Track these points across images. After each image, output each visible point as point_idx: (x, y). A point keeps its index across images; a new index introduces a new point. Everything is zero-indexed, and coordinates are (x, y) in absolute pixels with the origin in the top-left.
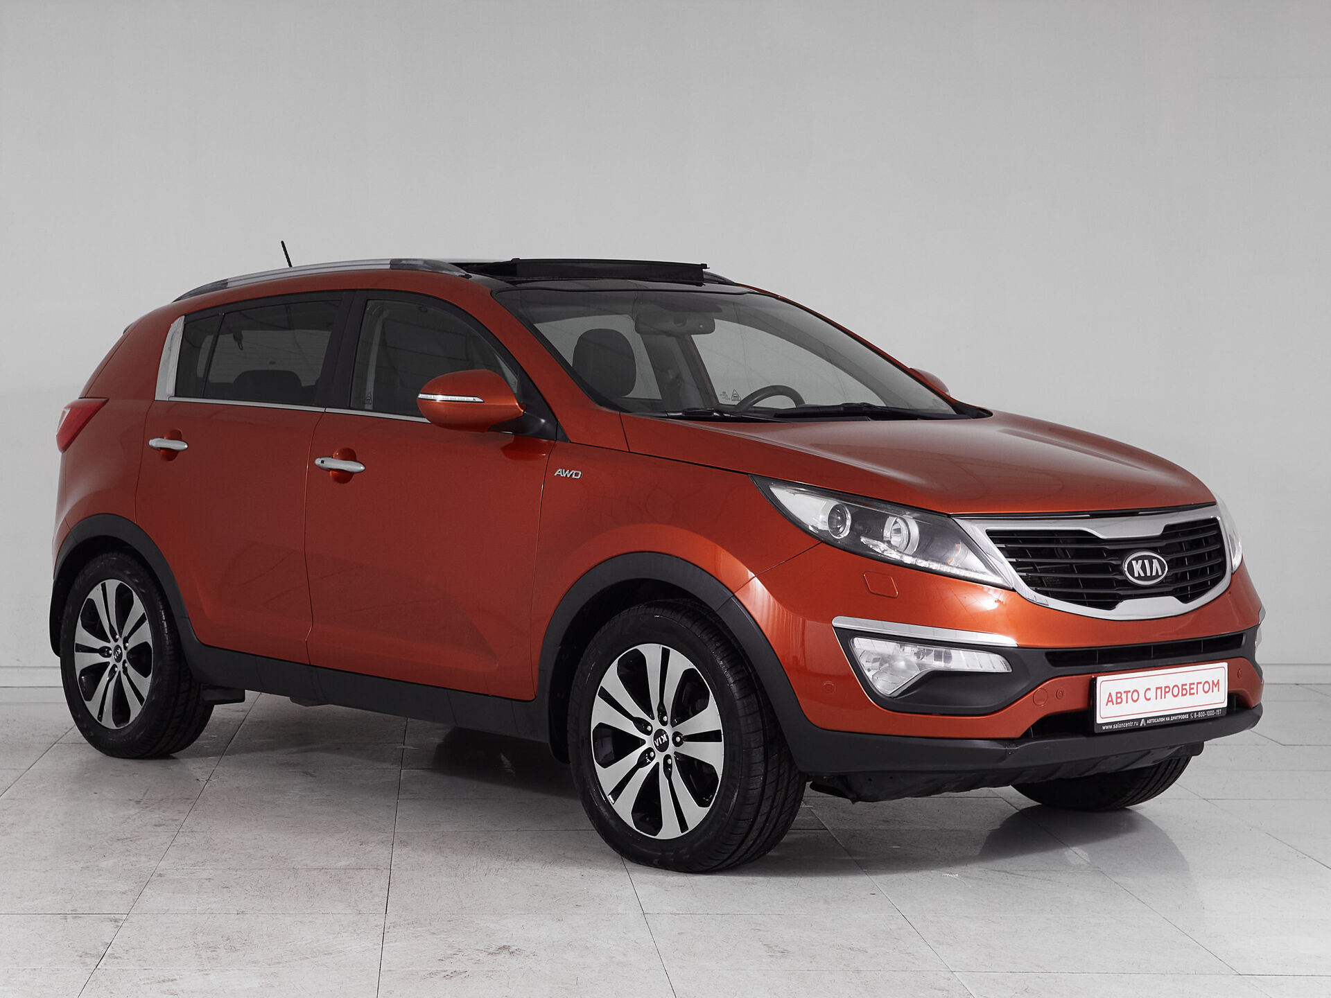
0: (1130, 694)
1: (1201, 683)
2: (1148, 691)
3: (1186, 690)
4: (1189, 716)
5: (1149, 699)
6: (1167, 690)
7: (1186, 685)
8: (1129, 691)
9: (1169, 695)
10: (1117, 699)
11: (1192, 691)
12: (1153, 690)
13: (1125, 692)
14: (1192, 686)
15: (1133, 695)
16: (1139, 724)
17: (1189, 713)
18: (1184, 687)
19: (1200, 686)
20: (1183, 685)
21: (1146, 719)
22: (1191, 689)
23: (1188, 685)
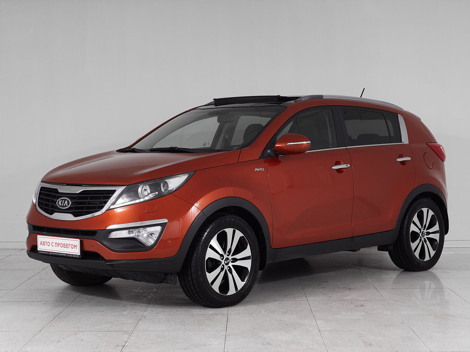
0: (47, 243)
1: (70, 244)
2: (53, 243)
3: (65, 246)
4: (66, 255)
5: (53, 246)
6: (59, 244)
7: (65, 244)
8: (47, 242)
9: (59, 246)
10: (43, 243)
11: (67, 247)
12: (54, 243)
13: (45, 242)
14: (67, 245)
15: (48, 243)
16: (50, 253)
17: (66, 254)
18: (64, 245)
19: (70, 246)
20: (64, 244)
21: (52, 252)
22: (67, 246)
23: (66, 244)
